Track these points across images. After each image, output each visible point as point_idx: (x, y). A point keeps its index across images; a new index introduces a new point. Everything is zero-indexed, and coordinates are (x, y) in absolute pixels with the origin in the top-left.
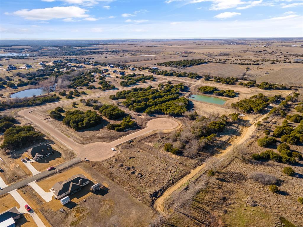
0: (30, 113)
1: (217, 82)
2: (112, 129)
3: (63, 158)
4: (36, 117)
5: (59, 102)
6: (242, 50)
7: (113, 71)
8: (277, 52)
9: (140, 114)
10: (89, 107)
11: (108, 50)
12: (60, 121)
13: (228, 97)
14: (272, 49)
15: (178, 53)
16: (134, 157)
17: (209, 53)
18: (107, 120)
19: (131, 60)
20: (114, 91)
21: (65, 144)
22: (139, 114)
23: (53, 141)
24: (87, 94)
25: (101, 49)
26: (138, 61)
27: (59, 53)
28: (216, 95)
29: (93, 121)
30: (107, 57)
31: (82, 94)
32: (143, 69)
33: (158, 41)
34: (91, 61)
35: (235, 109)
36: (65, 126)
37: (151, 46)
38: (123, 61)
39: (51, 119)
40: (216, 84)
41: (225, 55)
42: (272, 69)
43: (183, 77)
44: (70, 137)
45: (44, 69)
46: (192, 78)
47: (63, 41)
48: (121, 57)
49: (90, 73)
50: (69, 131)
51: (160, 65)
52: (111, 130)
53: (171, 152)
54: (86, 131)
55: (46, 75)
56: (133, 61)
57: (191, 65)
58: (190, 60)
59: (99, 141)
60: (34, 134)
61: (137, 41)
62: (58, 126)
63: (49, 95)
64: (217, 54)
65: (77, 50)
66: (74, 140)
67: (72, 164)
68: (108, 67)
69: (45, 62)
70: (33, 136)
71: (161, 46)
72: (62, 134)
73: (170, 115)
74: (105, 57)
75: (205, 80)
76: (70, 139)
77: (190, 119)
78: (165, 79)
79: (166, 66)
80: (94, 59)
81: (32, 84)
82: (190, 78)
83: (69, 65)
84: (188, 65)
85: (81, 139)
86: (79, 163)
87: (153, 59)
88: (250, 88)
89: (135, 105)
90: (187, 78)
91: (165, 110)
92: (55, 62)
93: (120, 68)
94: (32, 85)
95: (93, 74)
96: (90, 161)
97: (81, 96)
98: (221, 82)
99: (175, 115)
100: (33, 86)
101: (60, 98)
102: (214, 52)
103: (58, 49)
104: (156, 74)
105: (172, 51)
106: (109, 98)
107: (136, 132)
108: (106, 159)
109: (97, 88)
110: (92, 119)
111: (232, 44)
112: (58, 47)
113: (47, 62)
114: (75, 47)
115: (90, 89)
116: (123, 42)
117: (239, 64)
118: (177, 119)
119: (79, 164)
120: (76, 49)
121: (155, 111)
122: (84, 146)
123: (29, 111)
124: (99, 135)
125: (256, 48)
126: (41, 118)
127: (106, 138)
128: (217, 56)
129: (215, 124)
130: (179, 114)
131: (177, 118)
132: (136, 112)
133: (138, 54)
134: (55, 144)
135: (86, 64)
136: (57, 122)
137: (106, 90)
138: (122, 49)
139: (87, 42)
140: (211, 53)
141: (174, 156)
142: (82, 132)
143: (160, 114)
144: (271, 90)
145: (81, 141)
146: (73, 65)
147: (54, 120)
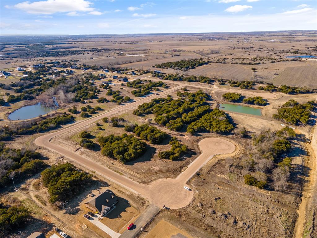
0: (49, 141)
1: (235, 87)
2: (165, 158)
3: (134, 207)
4: (61, 147)
5: (76, 123)
6: (229, 47)
7: (113, 77)
8: (263, 48)
9: (182, 133)
10: (118, 128)
11: (86, 49)
12: (96, 151)
13: (260, 105)
14: (256, 45)
15: (168, 52)
16: (219, 198)
17: (199, 50)
18: (151, 145)
19: (123, 62)
20: (132, 103)
21: (123, 185)
22: (180, 133)
23: (106, 183)
24: (104, 110)
25: (77, 47)
26: (130, 62)
27: (31, 54)
28: (246, 104)
29: (140, 149)
30: (92, 59)
31: (97, 110)
32: (144, 72)
33: (132, 37)
34: (78, 63)
35: (279, 120)
36: (106, 158)
37: (131, 43)
38: (114, 63)
39: (84, 150)
40: (235, 89)
41: (217, 53)
42: (277, 69)
43: (194, 81)
44: (123, 174)
45: (27, 76)
46: (205, 82)
47: (22, 36)
48: (108, 58)
49: (88, 80)
50: (115, 165)
51: (160, 67)
52: (165, 160)
53: (255, 186)
54: (137, 163)
55: (36, 85)
56: (125, 63)
57: (193, 67)
58: (187, 60)
59: (161, 178)
60: (81, 176)
61: (110, 36)
62: (98, 159)
63: (56, 113)
64: (208, 52)
65: (50, 49)
66: (131, 178)
67: (152, 216)
68: (103, 72)
69: (23, 66)
70: (81, 178)
71: (142, 43)
72: (109, 170)
73: (217, 134)
74: (91, 59)
75: (221, 85)
76: (124, 177)
77: (242, 137)
78: (177, 85)
79: (167, 69)
80: (78, 61)
81: (25, 98)
82: (203, 83)
83: (55, 70)
84: (190, 67)
85: (138, 176)
86: (159, 213)
87: (146, 60)
88: (273, 93)
89: (172, 123)
90: (199, 83)
91: (209, 128)
92: (36, 67)
93: (118, 72)
94: (27, 100)
95: (91, 81)
96: (171, 208)
97: (98, 113)
98: (238, 87)
99: (224, 133)
100: (29, 102)
101: (74, 117)
102: (204, 50)
103: (24, 47)
104: (163, 79)
105: (159, 49)
106: (133, 114)
107: (196, 160)
108: (188, 204)
109: (109, 101)
110: (137, 147)
111: (211, 39)
112: (24, 45)
113: (25, 67)
114: (45, 45)
115: (102, 102)
116: (94, 38)
117: (241, 64)
118: (228, 138)
119: (160, 215)
120: (46, 47)
121: (199, 129)
122: (148, 186)
123: (47, 138)
124: (155, 167)
125: (240, 44)
126: (69, 148)
127: (166, 171)
128: (209, 54)
129: (280, 144)
130: (227, 131)
131: (227, 136)
132: (176, 131)
133: (125, 54)
134: (110, 186)
135: (74, 68)
136: (93, 153)
137: (122, 103)
138: (101, 48)
139: (53, 38)
140: (201, 50)
141: (263, 191)
142: (132, 165)
143: (205, 133)
144: (295, 94)
145: (140, 179)
146: (60, 70)
147: (88, 150)
